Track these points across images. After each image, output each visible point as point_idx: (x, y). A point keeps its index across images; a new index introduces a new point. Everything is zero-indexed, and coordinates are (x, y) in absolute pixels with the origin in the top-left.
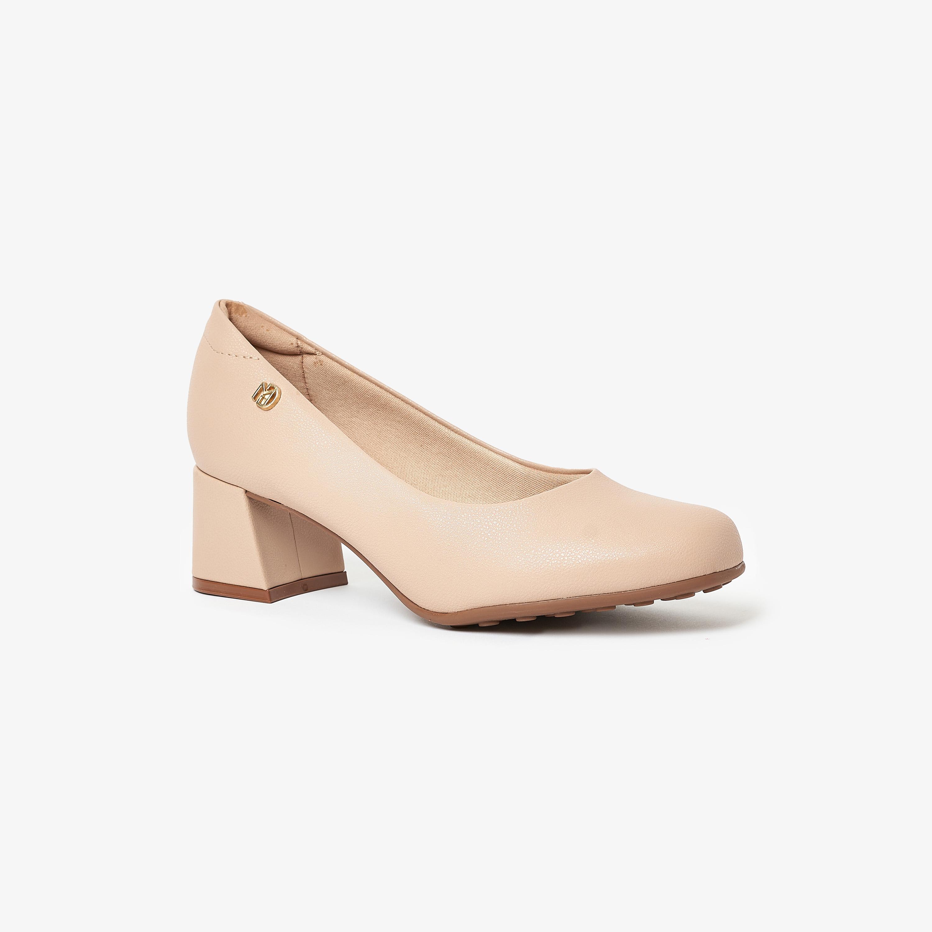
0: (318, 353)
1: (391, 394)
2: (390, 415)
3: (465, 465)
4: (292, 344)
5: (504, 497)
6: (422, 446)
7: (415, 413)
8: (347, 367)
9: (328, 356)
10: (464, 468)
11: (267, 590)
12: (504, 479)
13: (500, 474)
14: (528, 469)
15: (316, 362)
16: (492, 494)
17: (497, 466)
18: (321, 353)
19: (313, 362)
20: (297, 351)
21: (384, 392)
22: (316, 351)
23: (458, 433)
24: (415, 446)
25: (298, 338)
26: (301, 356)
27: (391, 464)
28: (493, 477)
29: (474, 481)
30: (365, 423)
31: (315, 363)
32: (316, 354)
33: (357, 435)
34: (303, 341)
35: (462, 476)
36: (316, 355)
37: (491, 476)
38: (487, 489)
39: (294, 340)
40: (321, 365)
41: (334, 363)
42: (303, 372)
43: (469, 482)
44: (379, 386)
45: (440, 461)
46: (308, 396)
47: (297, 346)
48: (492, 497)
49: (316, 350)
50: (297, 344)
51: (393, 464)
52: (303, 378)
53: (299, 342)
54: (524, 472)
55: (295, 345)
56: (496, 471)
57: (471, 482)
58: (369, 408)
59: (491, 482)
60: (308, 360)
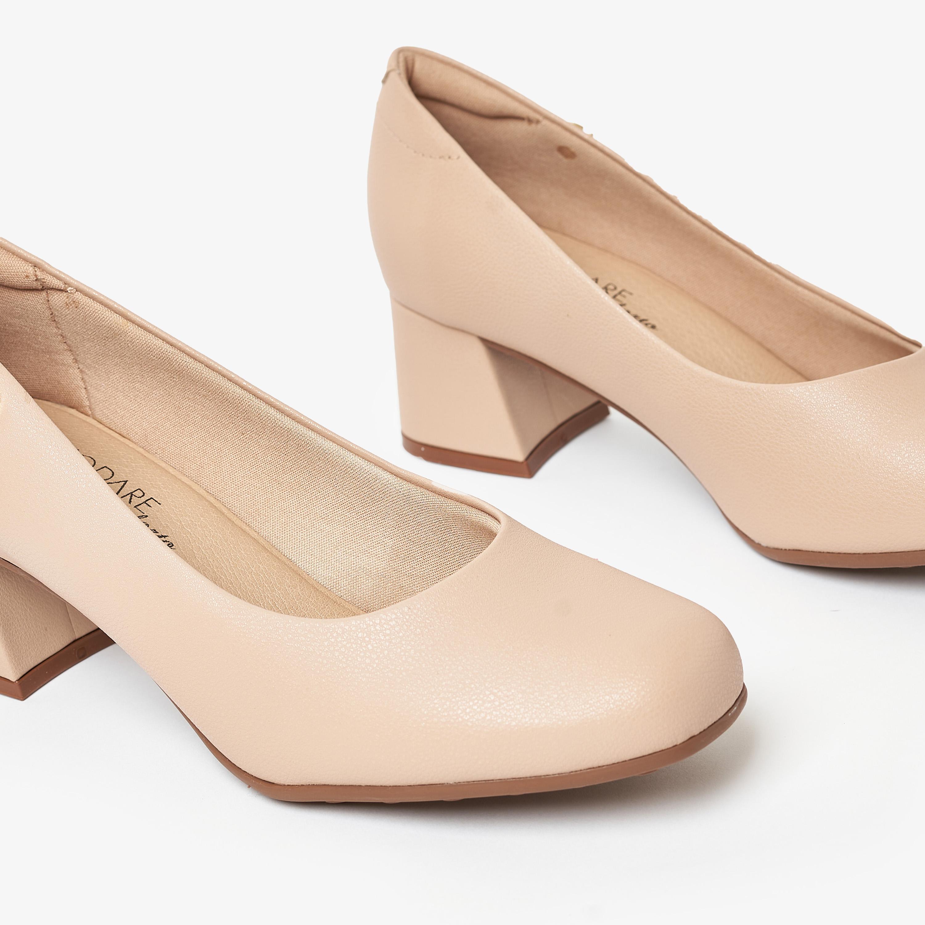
0: (69, 290)
1: (188, 355)
2: (190, 385)
3: (311, 468)
4: (27, 276)
5: (375, 521)
6: (243, 434)
7: (227, 387)
8: (118, 312)
9: (85, 294)
10: (311, 473)
11: (15, 682)
12: (372, 495)
13: (366, 488)
14: (406, 486)
15: (68, 303)
16: (356, 516)
17: (360, 475)
18: (75, 290)
19: (64, 302)
20: (38, 285)
21: (177, 352)
22: (66, 286)
23: (296, 420)
24: (234, 433)
25: (36, 266)
26: (45, 292)
27: (199, 459)
28: (355, 491)
29: (327, 493)
30: (155, 392)
31: (67, 305)
32: (67, 291)
33: (144, 409)
34: (43, 270)
35: (307, 484)
36: (67, 293)
37: (352, 489)
38: (348, 508)
39: (31, 270)
40: (77, 307)
41: (96, 305)
42: (52, 314)
43: (319, 494)
44: (168, 342)
45: (273, 458)
46: (65, 344)
47: (35, 279)
48: (357, 521)
49: (66, 284)
50: (36, 276)
51: (201, 459)
52: (53, 321)
53: (38, 273)
54: (401, 490)
55: (33, 278)
56: (359, 483)
57: (323, 495)
58: (157, 372)
59: (353, 498)
60: (57, 299)
